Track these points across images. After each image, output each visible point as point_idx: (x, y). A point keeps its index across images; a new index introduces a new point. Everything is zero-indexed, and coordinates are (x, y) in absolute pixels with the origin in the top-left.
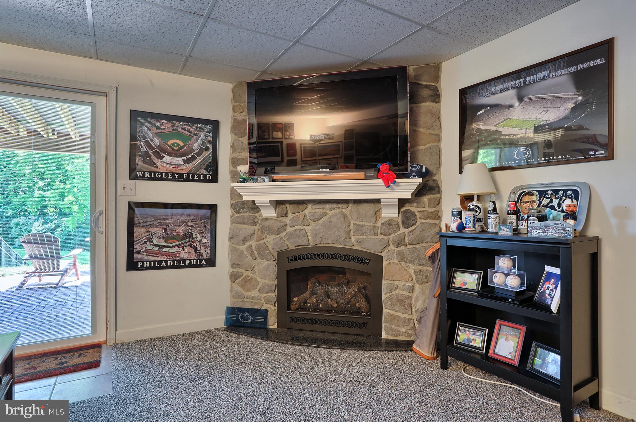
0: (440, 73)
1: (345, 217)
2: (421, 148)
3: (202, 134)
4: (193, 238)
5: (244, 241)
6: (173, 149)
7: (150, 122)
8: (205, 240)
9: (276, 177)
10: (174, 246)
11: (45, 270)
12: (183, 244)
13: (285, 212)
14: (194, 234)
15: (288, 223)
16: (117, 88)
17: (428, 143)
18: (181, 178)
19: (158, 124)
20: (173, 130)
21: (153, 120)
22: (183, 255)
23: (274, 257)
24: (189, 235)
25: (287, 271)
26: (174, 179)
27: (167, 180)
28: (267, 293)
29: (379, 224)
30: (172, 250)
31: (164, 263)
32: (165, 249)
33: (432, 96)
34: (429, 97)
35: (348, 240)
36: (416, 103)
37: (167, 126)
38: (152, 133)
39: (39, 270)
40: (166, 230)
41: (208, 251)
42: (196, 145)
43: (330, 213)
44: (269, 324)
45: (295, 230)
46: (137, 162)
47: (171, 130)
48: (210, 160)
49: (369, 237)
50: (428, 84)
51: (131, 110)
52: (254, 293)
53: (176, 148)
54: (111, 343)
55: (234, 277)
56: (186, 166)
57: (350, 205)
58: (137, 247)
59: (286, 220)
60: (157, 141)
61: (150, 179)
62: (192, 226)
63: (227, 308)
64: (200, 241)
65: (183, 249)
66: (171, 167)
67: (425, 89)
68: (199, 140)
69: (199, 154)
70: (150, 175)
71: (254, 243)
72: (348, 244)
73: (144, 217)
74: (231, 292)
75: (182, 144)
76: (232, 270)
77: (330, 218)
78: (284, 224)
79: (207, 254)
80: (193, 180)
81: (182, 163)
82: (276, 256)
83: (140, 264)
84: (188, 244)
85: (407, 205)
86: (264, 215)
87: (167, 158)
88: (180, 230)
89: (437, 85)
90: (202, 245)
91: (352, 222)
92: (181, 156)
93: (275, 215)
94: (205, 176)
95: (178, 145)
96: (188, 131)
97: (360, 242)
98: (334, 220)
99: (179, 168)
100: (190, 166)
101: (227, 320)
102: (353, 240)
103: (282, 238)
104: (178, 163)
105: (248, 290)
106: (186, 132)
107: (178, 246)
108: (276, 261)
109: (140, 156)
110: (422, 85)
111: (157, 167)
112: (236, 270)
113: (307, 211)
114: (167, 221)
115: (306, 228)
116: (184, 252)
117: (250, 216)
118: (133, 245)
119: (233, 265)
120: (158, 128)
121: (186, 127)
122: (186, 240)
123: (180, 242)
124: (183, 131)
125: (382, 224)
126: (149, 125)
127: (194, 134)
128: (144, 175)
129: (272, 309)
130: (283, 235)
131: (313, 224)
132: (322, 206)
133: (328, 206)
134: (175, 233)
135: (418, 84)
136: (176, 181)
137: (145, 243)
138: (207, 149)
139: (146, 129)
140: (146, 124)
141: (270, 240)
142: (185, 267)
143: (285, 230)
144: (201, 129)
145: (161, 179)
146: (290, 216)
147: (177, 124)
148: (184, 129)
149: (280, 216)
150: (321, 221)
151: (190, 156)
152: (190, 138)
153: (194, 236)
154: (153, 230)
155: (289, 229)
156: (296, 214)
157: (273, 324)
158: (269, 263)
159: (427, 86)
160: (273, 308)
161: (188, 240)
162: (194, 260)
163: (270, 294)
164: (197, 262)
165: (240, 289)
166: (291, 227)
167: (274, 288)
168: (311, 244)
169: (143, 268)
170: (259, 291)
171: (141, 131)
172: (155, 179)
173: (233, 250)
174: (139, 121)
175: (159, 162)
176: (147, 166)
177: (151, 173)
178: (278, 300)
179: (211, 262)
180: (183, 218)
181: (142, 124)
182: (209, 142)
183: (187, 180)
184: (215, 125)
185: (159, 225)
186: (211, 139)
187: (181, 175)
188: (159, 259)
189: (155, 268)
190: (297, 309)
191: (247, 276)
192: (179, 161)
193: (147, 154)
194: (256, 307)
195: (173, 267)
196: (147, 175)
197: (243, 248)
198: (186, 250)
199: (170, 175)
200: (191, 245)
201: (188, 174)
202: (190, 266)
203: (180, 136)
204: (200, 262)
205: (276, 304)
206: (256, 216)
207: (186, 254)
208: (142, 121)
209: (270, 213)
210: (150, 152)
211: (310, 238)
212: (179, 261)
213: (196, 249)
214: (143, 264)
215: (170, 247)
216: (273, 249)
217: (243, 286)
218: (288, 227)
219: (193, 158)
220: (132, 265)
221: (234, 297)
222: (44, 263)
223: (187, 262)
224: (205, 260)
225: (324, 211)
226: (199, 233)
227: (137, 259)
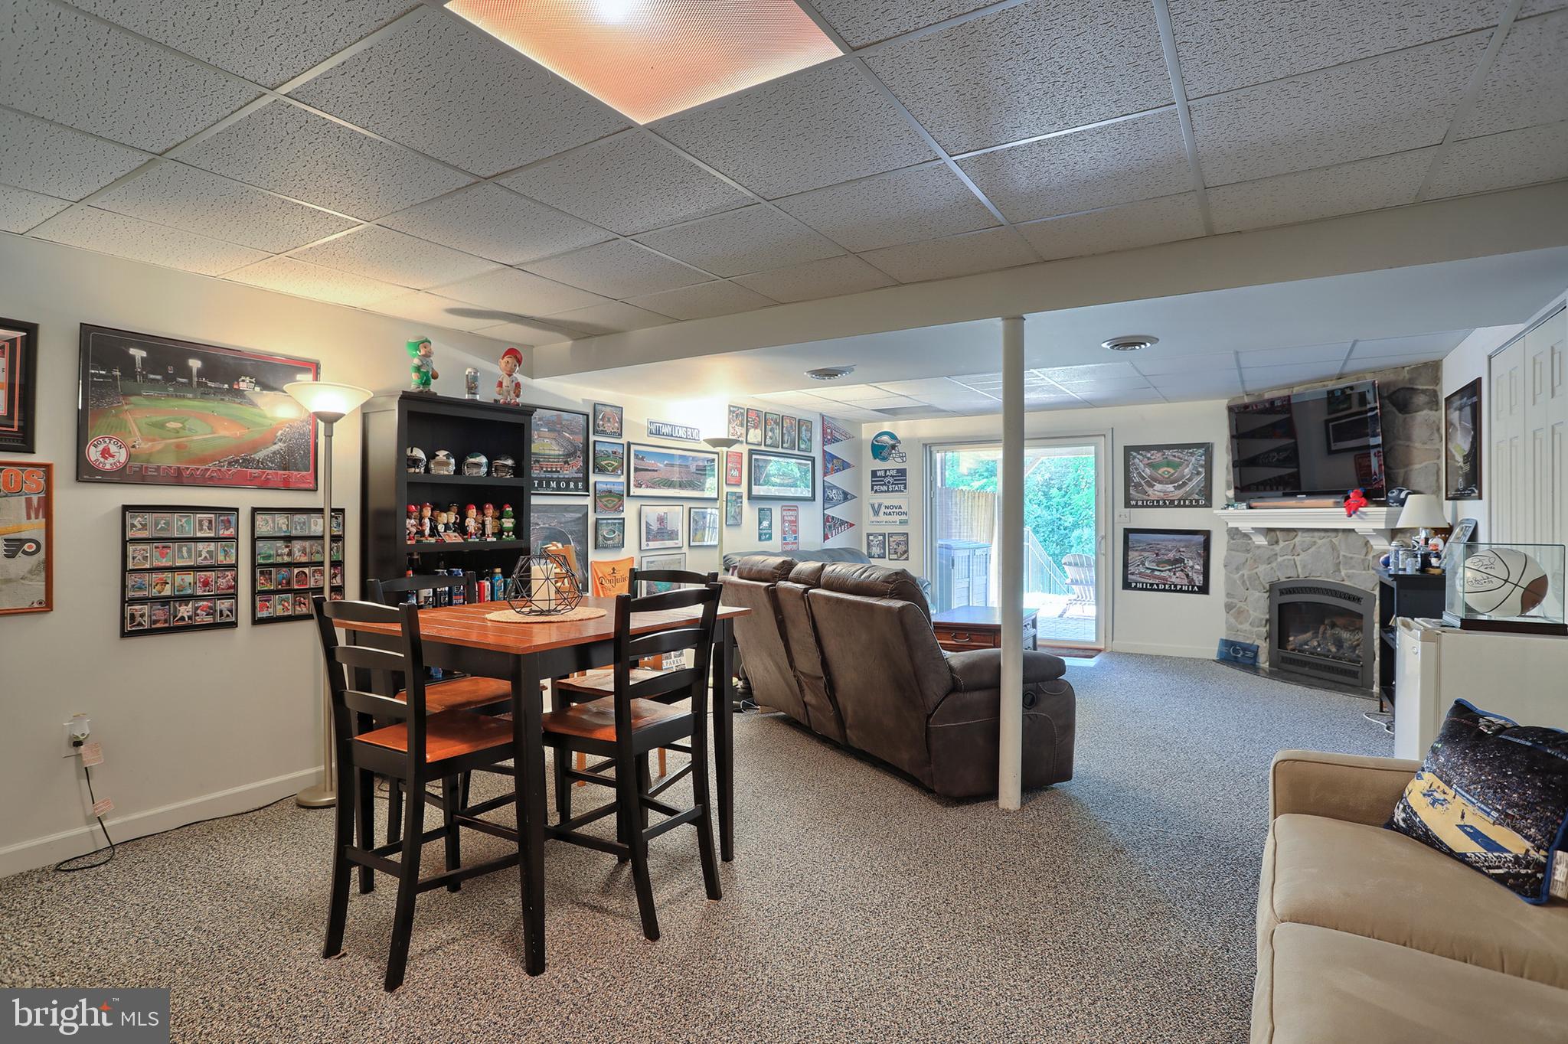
0: (1439, 373)
1: (1334, 548)
2: (1417, 466)
3: (1193, 459)
4: (1185, 564)
5: (1238, 569)
6: (1164, 477)
7: (1141, 455)
8: (1197, 567)
9: (1254, 504)
10: (1165, 571)
11: (1086, 598)
12: (1175, 568)
13: (1275, 539)
14: (1186, 560)
15: (1278, 551)
16: (1112, 429)
17: (1425, 461)
18: (1172, 504)
19: (1149, 455)
20: (1164, 458)
21: (1144, 453)
22: (1174, 579)
23: (1264, 588)
24: (1181, 561)
25: (1279, 605)
26: (1165, 506)
27: (1159, 506)
28: (1258, 627)
29: (1370, 557)
30: (1162, 574)
31: (1155, 586)
32: (1156, 573)
33: (1428, 403)
34: (1424, 404)
35: (1337, 573)
36: (1410, 413)
37: (1157, 456)
38: (1144, 464)
39: (1080, 598)
40: (1157, 555)
41: (1201, 578)
42: (1187, 471)
43: (1320, 542)
44: (1260, 661)
45: (1284, 560)
46: (1131, 492)
47: (1161, 458)
48: (1202, 485)
49: (1360, 572)
50: (1425, 387)
51: (1125, 447)
52: (1246, 626)
53: (1167, 476)
54: (1109, 650)
55: (1229, 607)
56: (1177, 492)
57: (1340, 534)
58: (1131, 569)
59: (1277, 548)
60: (1148, 470)
61: (1143, 506)
62: (1183, 552)
63: (1222, 640)
64: (1192, 567)
65: (1175, 574)
66: (1162, 494)
67: (1421, 395)
68: (1190, 466)
69: (1190, 480)
70: (1143, 503)
71: (1245, 572)
72: (1337, 578)
73: (1139, 541)
74: (1226, 623)
75: (1172, 471)
76: (1227, 600)
77: (1319, 547)
78: (1274, 553)
79: (1199, 581)
80: (1185, 506)
81: (1173, 489)
82: (1268, 588)
83: (1133, 585)
84: (1180, 569)
85: (1399, 535)
86: (1256, 543)
87: (1158, 486)
88: (1171, 555)
89: (1437, 388)
90: (1194, 571)
91: (1342, 553)
92: (1171, 483)
93: (1266, 543)
94: (1197, 501)
95: (1169, 472)
96: (1179, 458)
97: (1349, 576)
98: (1323, 550)
99: (1171, 495)
100: (1180, 493)
101: (1220, 653)
102: (1343, 574)
103: (1272, 568)
104: (1168, 490)
105: (1241, 623)
106: (1176, 459)
107: (1170, 570)
108: (1268, 594)
109: (1133, 486)
110: (1418, 389)
111: (1148, 495)
112: (1230, 600)
113: (1297, 540)
114: (1158, 546)
115: (1296, 558)
116: (1175, 577)
117: (1243, 543)
118: (1128, 567)
119: (1228, 595)
120: (1149, 459)
121: (1176, 454)
122: (1177, 566)
123: (1171, 567)
124: (1174, 458)
125: (1374, 557)
126: (1140, 457)
127: (1185, 460)
128: (1137, 503)
129: (1264, 647)
130: (1274, 565)
131: (1303, 555)
132: (1311, 534)
133: (1316, 534)
134: (1166, 557)
135: (1412, 389)
136: (1167, 507)
137: (1138, 565)
138: (1199, 473)
139: (1138, 461)
140: (1138, 456)
141: (1262, 569)
142: (1176, 591)
143: (1276, 559)
144: (1192, 454)
145: (1153, 506)
146: (1282, 544)
147: (1167, 452)
148: (1174, 456)
149: (1271, 544)
150: (1310, 551)
151: (1181, 483)
152: (1180, 464)
153: (1186, 562)
154: (1146, 554)
155: (1280, 559)
156: (1287, 543)
157: (1263, 662)
158: (1260, 594)
159: (1424, 392)
160: (1265, 645)
161: (1179, 565)
162: (1185, 585)
163: (1260, 629)
164: (1188, 588)
165: (1232, 620)
166: (1281, 556)
167: (1264, 622)
168: (1302, 577)
169: (1136, 588)
170: (1250, 624)
171: (1133, 464)
172: (1147, 506)
173: (1228, 579)
174: (1132, 455)
175: (1150, 491)
176: (1139, 495)
177: (1143, 501)
178: (1269, 636)
179: (1204, 589)
180: (1174, 544)
181: (1135, 457)
182: (1201, 466)
183: (1179, 506)
184: (1207, 449)
185: (1151, 550)
186: (1204, 463)
187: (1172, 502)
188: (1150, 582)
189: (1146, 589)
190: (1293, 650)
191: (1240, 607)
192: (1170, 488)
193: (1140, 484)
194: (1248, 642)
195: (1164, 590)
196: (1140, 503)
197: (1236, 576)
198: (1177, 574)
199: (1161, 503)
200: (1182, 570)
201: (1179, 500)
202: (1181, 591)
203: (1169, 464)
204: (1192, 588)
205: (1268, 640)
206: (1249, 544)
207: (1178, 578)
208: (1135, 454)
209: (1260, 540)
210: (1143, 482)
211: (1300, 570)
212: (1171, 585)
213: (1187, 576)
214: (1136, 585)
215: (1162, 571)
216: (1264, 579)
217: (1236, 618)
218: (1278, 556)
219: (1184, 484)
220: (1127, 585)
221: (1228, 629)
222: (1085, 591)
223: (1179, 587)
224: (1197, 586)
225: (1314, 540)
226: (1191, 558)
227: (1131, 579)
